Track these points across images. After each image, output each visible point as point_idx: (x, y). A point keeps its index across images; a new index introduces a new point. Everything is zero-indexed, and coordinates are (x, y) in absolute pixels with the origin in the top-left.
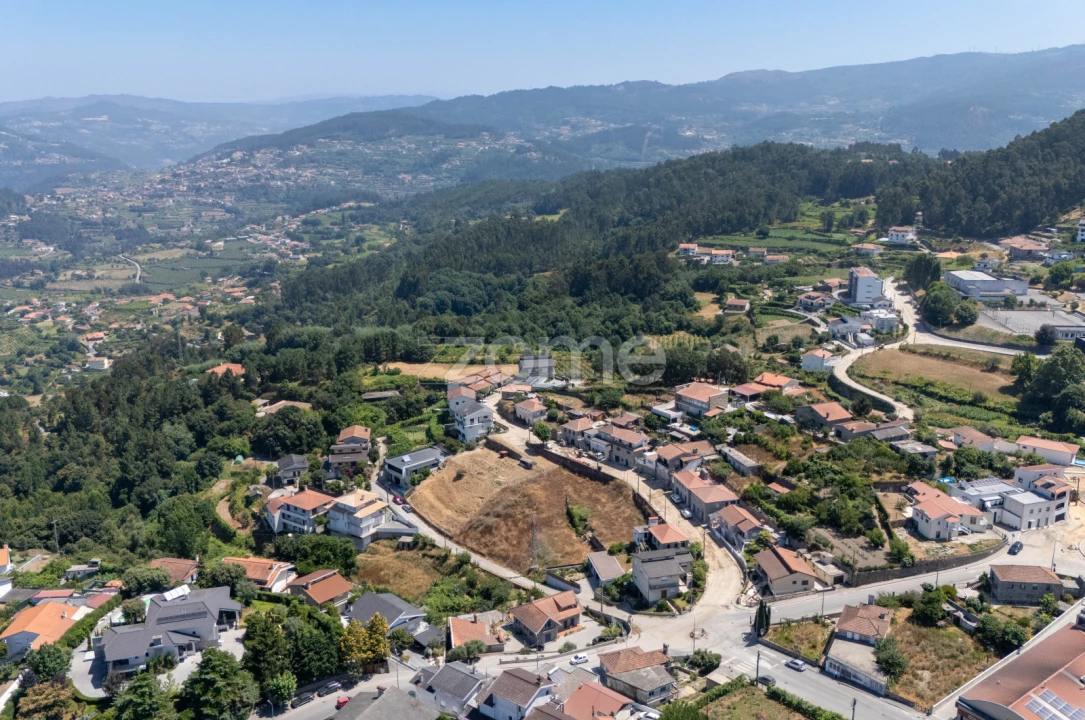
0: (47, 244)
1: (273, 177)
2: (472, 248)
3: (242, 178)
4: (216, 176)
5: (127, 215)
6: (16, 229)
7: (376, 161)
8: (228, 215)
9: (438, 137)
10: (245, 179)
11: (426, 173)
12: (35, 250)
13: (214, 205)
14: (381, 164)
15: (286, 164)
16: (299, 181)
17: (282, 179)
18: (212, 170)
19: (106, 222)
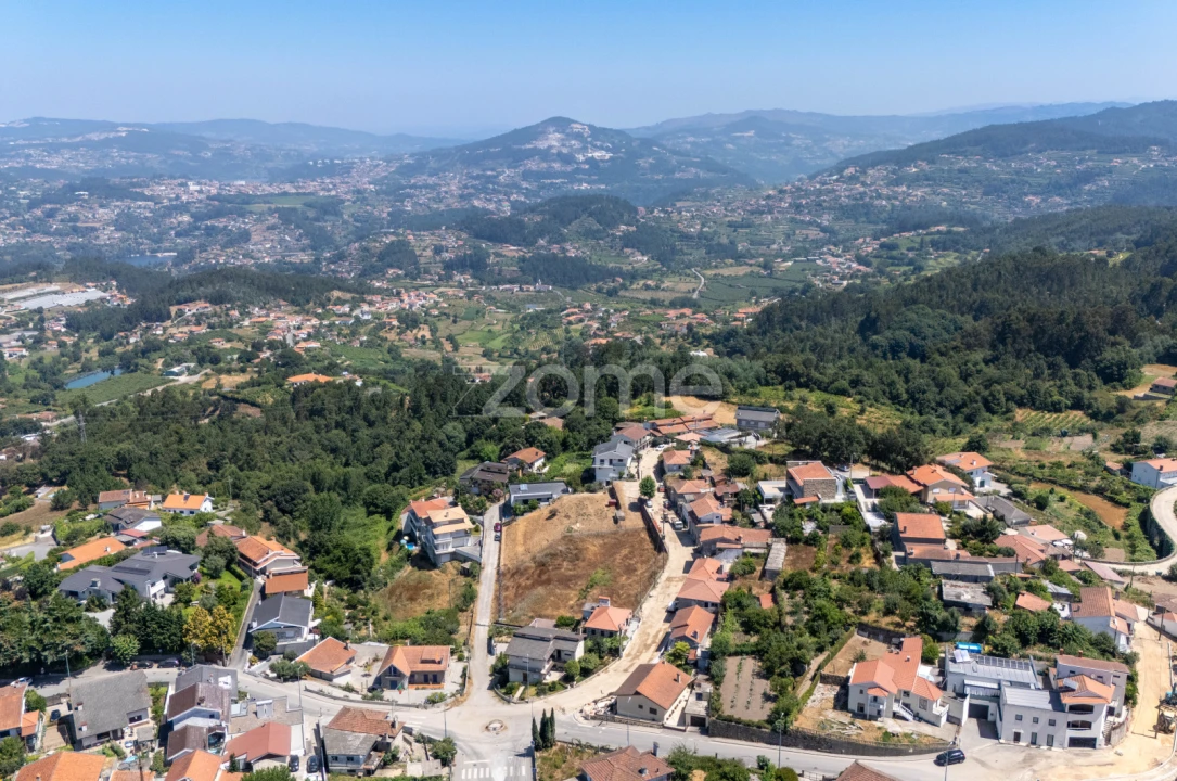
0: (643, 255)
1: (879, 196)
3: (846, 197)
4: (819, 193)
5: (722, 230)
6: (620, 237)
7: (1001, 180)
9: (1089, 152)
10: (848, 197)
12: (632, 259)
13: (810, 223)
14: (1007, 184)
15: (897, 183)
16: (907, 200)
17: (888, 198)
18: (818, 186)
19: (701, 235)
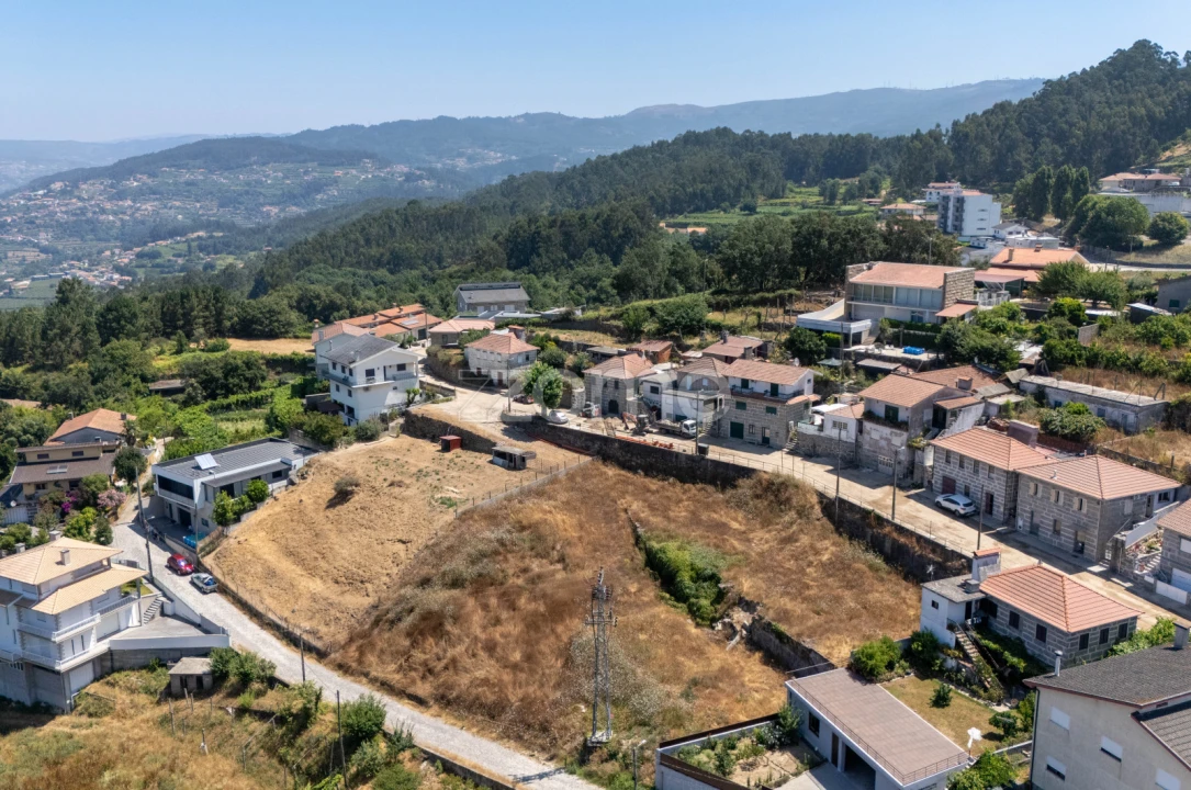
1: (103, 211)
2: (356, 242)
3: (62, 212)
4: (28, 209)
7: (234, 191)
8: (43, 256)
9: (310, 164)
10: (66, 213)
11: (296, 205)
13: (23, 244)
14: (241, 195)
15: (121, 196)
16: (137, 215)
17: (115, 213)
18: (22, 202)
